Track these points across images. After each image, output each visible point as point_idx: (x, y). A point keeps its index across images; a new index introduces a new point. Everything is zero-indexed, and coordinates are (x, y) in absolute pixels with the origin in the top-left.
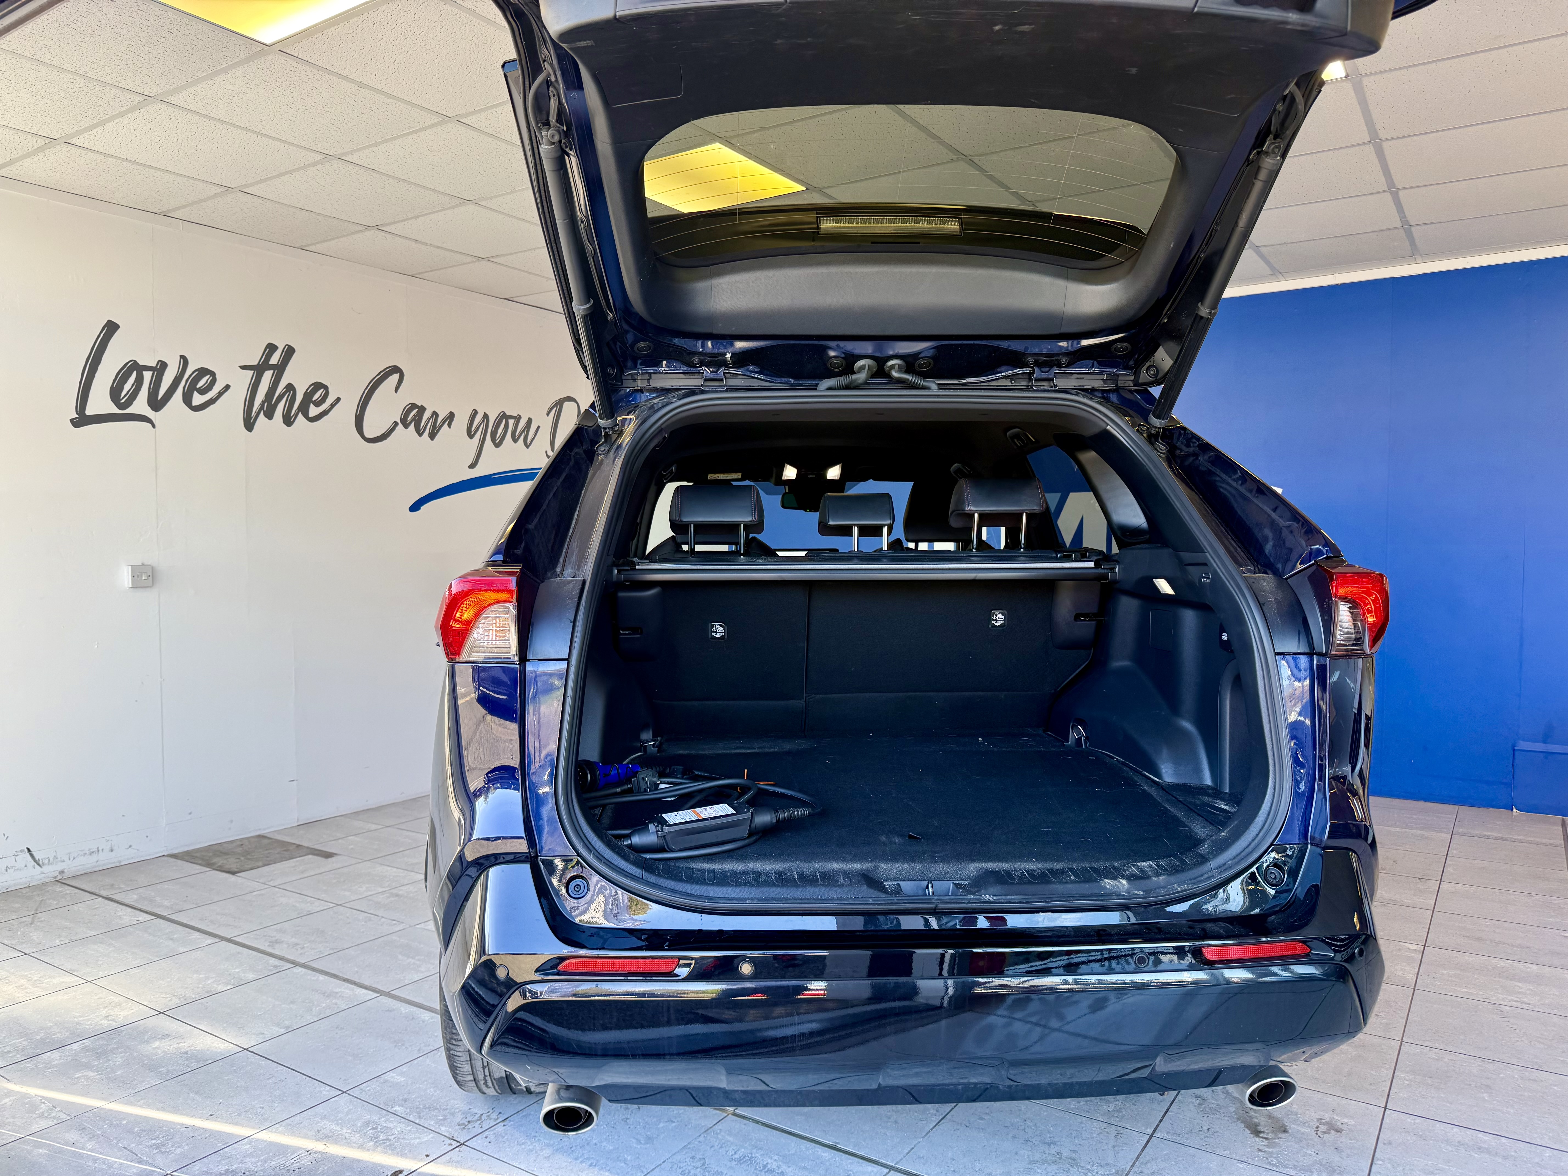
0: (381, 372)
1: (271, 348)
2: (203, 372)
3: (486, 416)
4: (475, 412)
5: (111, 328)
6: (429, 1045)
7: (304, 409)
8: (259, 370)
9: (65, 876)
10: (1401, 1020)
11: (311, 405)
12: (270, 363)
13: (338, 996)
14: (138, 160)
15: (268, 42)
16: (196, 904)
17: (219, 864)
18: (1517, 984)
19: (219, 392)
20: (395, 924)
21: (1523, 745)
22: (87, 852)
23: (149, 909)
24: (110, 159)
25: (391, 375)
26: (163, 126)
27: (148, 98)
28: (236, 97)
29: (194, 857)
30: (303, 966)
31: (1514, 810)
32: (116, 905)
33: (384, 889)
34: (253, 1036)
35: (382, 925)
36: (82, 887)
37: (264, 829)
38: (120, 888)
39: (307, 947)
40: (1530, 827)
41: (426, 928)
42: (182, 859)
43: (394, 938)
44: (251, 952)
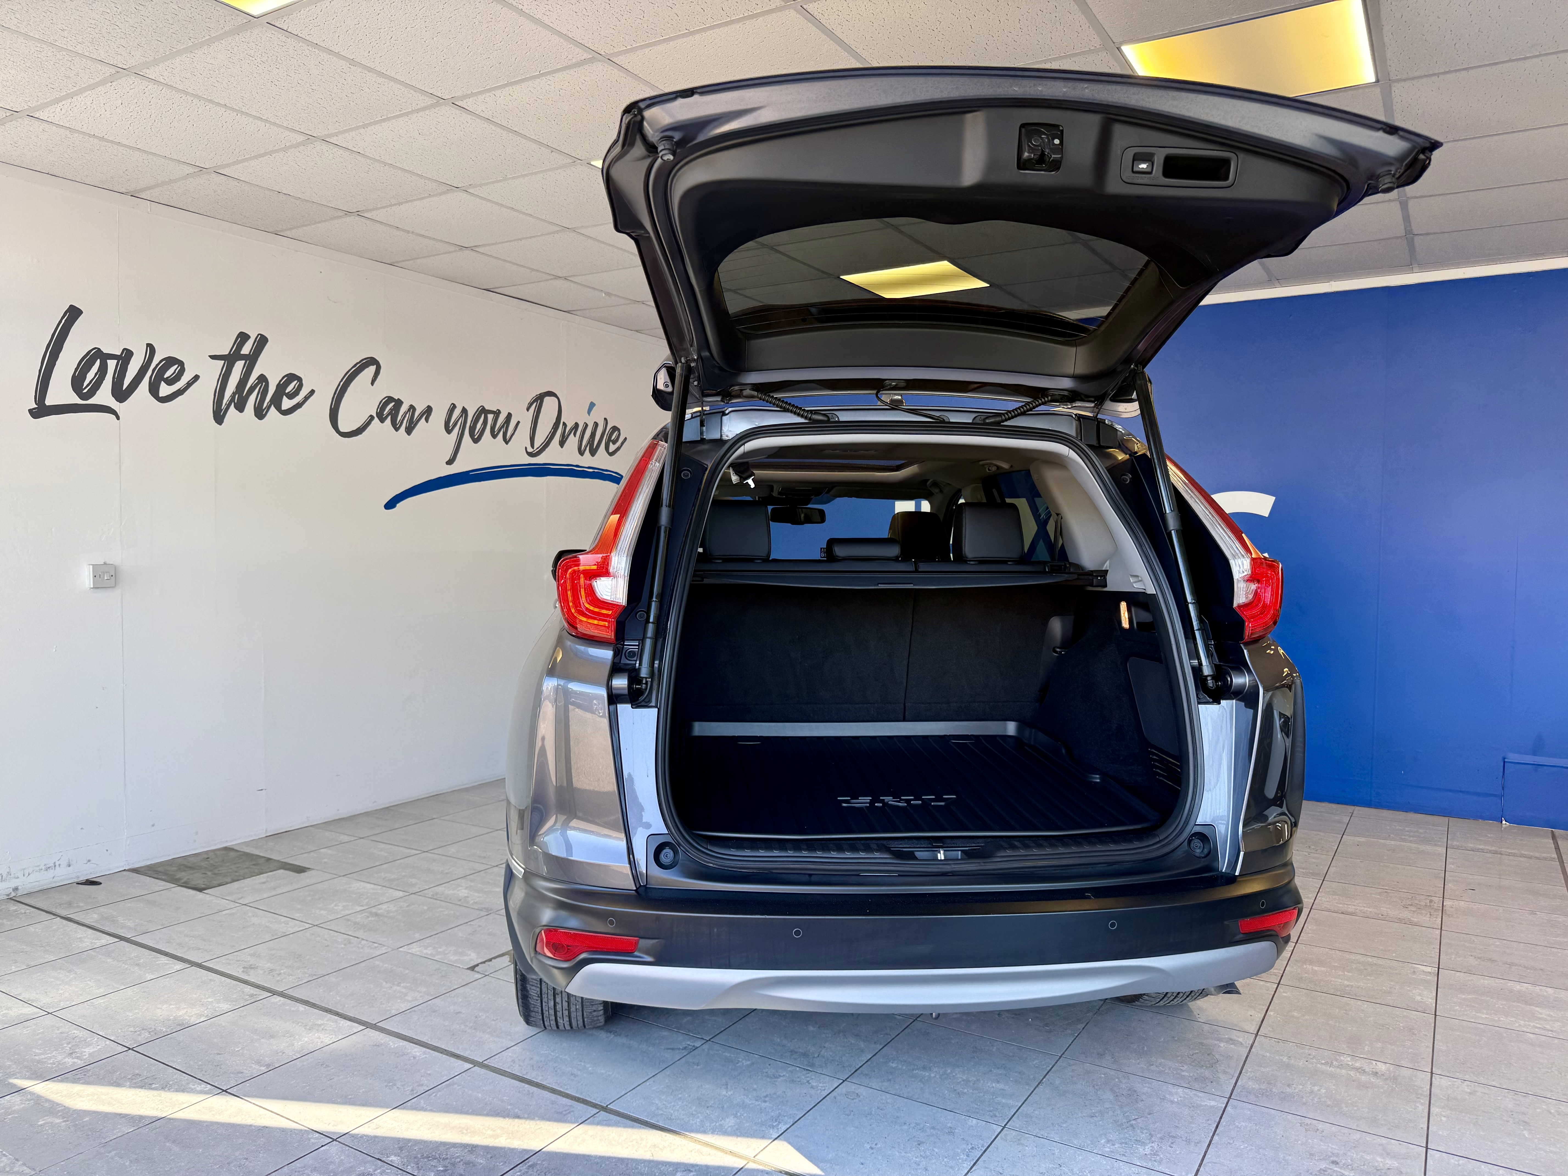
0: (357, 363)
1: (243, 337)
2: (170, 361)
3: (464, 411)
4: (453, 407)
5: (73, 314)
6: (422, 1085)
7: (276, 402)
8: (229, 360)
9: (20, 893)
10: (1427, 1049)
11: (284, 397)
12: (242, 353)
13: (321, 1029)
14: (106, 137)
15: (255, 13)
16: (162, 925)
17: (185, 880)
18: (1537, 1009)
19: (188, 383)
20: (376, 947)
21: (1512, 757)
22: (43, 868)
23: (112, 931)
24: (76, 135)
25: (368, 367)
26: (136, 101)
27: (121, 71)
28: (217, 72)
29: (157, 872)
30: (282, 994)
31: (1504, 822)
32: (75, 926)
33: (363, 908)
34: (232, 1075)
35: (362, 948)
36: (38, 906)
37: (231, 841)
38: (78, 907)
39: (284, 973)
40: (1522, 840)
41: (410, 951)
42: (145, 874)
43: (377, 963)
44: (224, 979)
